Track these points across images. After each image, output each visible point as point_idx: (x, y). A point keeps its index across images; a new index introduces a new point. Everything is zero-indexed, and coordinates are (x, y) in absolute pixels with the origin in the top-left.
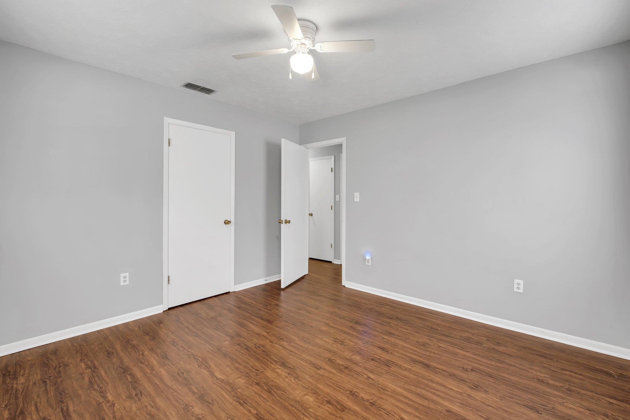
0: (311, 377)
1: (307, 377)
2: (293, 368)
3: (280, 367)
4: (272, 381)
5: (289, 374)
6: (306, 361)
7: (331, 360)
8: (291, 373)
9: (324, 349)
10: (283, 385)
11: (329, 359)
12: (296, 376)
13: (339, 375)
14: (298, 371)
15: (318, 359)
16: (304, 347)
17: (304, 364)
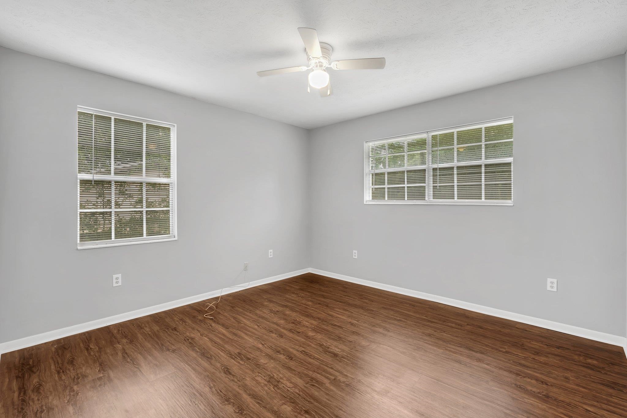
0: (309, 346)
1: (313, 345)
2: (326, 352)
3: (338, 353)
4: (340, 343)
5: (328, 348)
6: (314, 358)
7: (290, 358)
8: (327, 349)
9: (294, 370)
10: (331, 341)
11: (291, 359)
12: (322, 346)
13: (286, 347)
14: (321, 350)
15: (303, 360)
16: (318, 373)
17: (316, 356)
